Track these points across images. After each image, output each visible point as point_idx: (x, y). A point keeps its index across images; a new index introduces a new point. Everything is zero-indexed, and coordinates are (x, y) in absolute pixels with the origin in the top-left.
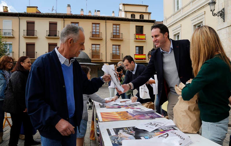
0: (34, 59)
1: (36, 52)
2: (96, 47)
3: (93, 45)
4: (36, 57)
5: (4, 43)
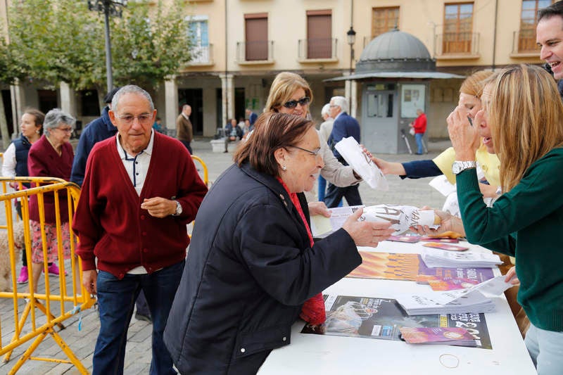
0: (265, 62)
1: (272, 43)
2: (459, 14)
3: (449, 8)
4: (272, 57)
5: (188, 19)
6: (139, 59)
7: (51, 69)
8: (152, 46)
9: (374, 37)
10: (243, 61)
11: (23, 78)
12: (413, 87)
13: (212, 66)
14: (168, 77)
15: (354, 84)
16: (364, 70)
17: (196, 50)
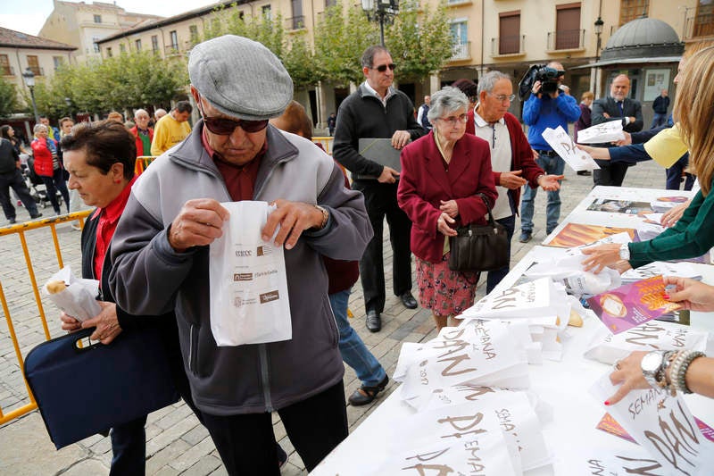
1: (524, 37)
4: (523, 50)
5: (449, 21)
6: (410, 58)
7: (342, 72)
8: (420, 47)
9: (621, 25)
10: (497, 54)
11: (323, 79)
12: (657, 72)
13: (470, 61)
14: (432, 72)
15: (599, 71)
16: (608, 58)
17: (456, 47)
